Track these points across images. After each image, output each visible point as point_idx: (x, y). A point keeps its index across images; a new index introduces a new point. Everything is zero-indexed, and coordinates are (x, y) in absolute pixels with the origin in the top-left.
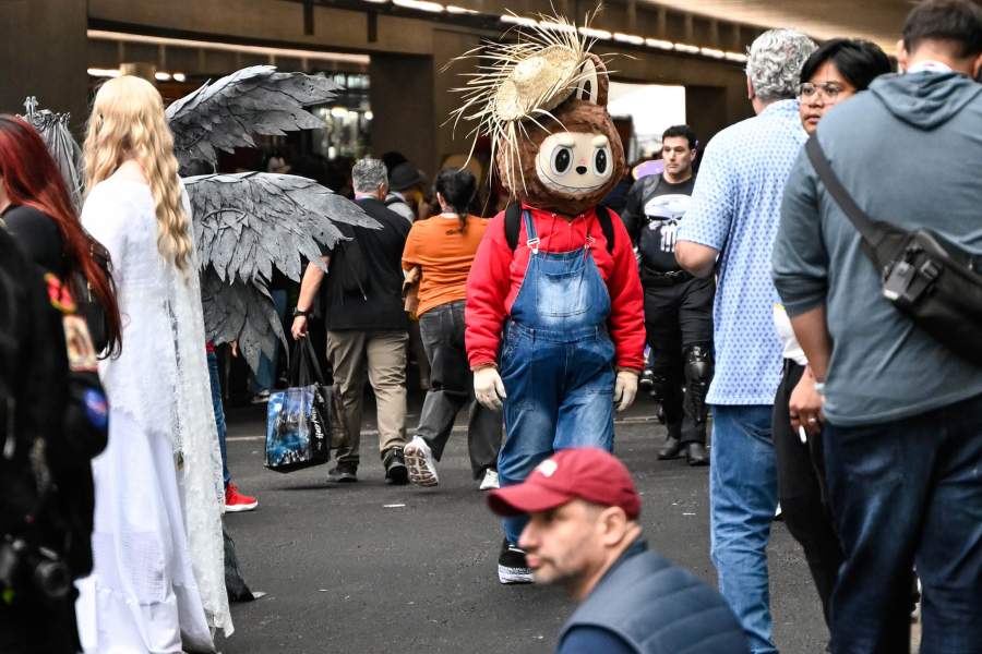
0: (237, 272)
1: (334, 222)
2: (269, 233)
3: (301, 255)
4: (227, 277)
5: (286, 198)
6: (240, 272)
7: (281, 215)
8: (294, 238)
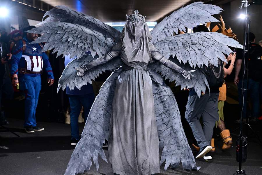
0: (197, 65)
1: (229, 47)
2: (207, 51)
3: (218, 58)
4: (193, 66)
5: (213, 39)
6: (197, 64)
7: (211, 45)
8: (216, 52)
